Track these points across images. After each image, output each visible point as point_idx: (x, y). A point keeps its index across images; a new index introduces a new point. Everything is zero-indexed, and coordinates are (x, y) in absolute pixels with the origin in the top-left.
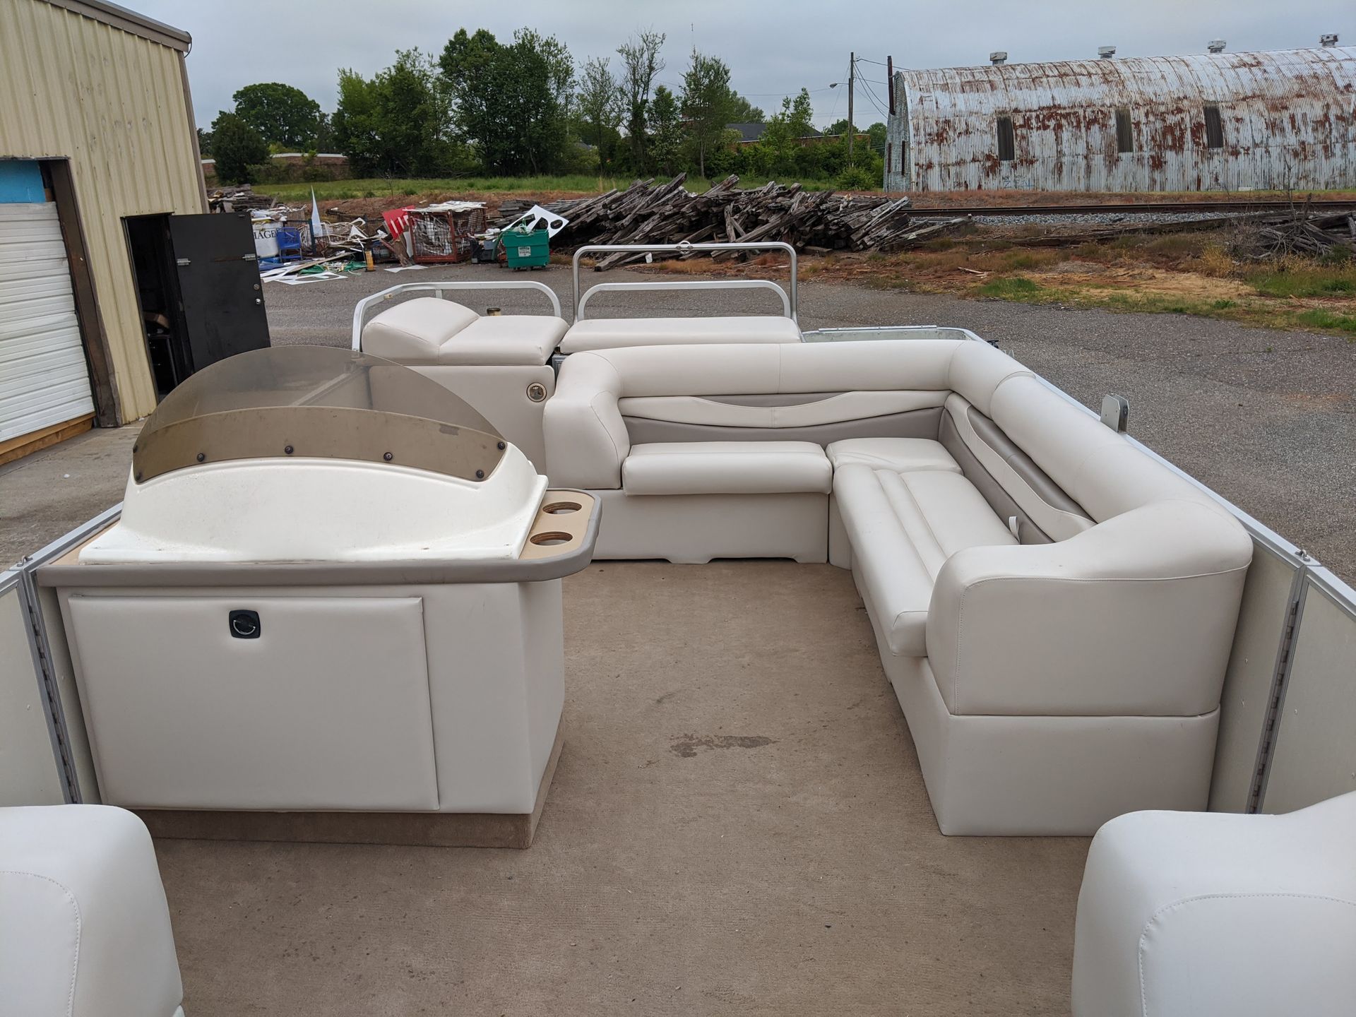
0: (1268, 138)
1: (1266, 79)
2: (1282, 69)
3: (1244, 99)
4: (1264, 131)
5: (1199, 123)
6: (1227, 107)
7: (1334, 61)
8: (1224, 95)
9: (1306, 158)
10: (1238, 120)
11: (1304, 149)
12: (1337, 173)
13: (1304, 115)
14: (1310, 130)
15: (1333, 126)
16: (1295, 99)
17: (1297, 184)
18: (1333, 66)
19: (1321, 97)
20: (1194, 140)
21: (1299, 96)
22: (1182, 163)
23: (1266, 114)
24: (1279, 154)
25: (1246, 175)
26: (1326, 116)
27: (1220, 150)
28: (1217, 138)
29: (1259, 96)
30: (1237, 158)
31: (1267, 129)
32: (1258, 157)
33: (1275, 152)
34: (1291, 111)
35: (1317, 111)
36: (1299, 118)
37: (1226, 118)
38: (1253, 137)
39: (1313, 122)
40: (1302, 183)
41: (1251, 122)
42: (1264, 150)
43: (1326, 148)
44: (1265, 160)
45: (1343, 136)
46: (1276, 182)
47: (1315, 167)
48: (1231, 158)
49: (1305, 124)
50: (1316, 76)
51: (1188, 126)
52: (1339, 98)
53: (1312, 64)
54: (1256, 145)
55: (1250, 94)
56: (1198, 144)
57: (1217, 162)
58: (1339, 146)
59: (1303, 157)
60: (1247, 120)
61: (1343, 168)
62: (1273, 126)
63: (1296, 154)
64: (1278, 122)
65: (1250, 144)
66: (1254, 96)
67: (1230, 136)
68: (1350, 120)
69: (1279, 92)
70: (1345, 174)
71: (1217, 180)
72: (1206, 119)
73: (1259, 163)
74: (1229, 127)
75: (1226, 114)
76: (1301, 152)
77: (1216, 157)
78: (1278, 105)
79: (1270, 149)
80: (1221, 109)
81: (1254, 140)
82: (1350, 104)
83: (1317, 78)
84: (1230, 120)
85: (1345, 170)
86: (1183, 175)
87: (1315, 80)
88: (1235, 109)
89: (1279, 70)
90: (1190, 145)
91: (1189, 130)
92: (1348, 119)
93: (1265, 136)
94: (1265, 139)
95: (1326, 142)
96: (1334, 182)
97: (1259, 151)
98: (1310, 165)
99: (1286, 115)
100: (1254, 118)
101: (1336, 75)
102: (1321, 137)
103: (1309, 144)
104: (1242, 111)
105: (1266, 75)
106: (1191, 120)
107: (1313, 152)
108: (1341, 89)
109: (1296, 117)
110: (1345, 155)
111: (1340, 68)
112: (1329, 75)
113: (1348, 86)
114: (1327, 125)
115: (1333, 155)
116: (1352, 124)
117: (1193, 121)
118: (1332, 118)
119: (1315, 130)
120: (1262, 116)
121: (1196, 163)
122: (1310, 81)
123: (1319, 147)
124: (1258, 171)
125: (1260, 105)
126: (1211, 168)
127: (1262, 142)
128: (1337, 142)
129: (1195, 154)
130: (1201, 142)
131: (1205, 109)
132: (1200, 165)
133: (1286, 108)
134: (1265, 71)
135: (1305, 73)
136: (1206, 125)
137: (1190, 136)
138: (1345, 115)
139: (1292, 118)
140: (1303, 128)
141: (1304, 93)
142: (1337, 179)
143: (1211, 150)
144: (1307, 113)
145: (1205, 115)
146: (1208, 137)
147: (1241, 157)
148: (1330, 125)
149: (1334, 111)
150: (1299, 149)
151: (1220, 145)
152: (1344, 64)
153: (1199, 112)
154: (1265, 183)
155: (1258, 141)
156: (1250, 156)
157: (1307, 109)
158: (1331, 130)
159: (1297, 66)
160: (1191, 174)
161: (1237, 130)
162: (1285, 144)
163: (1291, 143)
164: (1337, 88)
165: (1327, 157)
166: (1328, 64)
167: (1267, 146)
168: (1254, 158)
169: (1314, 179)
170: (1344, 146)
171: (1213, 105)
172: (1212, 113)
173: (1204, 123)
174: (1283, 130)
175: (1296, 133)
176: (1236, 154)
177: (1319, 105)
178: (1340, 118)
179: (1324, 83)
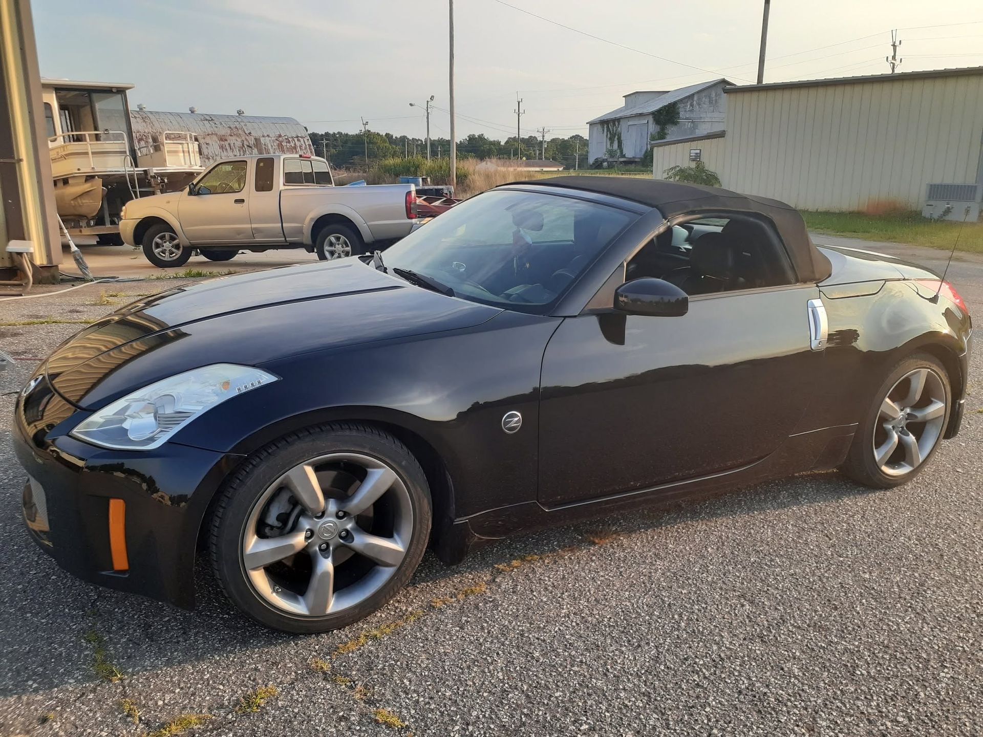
0: (221, 152)
1: (216, 127)
2: (223, 123)
3: (208, 135)
6: (201, 138)
7: (243, 122)
10: (207, 144)
13: (234, 143)
15: (246, 150)
16: (229, 137)
18: (243, 124)
19: (240, 137)
21: (231, 136)
23: (218, 142)
26: (243, 145)
29: (214, 134)
31: (220, 148)
34: (229, 142)
35: (239, 143)
36: (232, 145)
37: (202, 143)
38: (214, 151)
39: (238, 147)
41: (213, 145)
45: (251, 154)
48: (207, 160)
49: (235, 148)
52: (247, 138)
53: (234, 123)
54: (216, 155)
55: (210, 133)
60: (211, 144)
62: (222, 147)
64: (224, 146)
65: (214, 155)
66: (212, 134)
67: (205, 151)
69: (222, 133)
74: (204, 146)
75: (201, 141)
78: (223, 139)
80: (198, 139)
81: (215, 153)
83: (237, 128)
88: (205, 139)
89: (221, 124)
92: (252, 147)
93: (219, 152)
97: (218, 158)
99: (226, 143)
100: (214, 143)
101: (244, 128)
102: (242, 154)
104: (208, 140)
105: (216, 125)
108: (248, 134)
111: (246, 125)
112: (242, 128)
113: (250, 133)
114: (244, 148)
116: (254, 149)
118: (246, 146)
119: (239, 150)
122: (235, 129)
125: (215, 138)
127: (218, 154)
133: (226, 140)
134: (215, 123)
135: (232, 126)
138: (251, 145)
139: (229, 144)
140: (234, 150)
141: (232, 134)
147: (211, 160)
149: (246, 143)
157: (235, 141)
159: (228, 123)
161: (207, 148)
162: (228, 155)
163: (231, 155)
164: (246, 133)
166: (241, 123)
167: (221, 156)
174: (226, 150)
175: (232, 151)
176: (208, 159)
177: (239, 140)
178: (248, 146)
179: (240, 131)
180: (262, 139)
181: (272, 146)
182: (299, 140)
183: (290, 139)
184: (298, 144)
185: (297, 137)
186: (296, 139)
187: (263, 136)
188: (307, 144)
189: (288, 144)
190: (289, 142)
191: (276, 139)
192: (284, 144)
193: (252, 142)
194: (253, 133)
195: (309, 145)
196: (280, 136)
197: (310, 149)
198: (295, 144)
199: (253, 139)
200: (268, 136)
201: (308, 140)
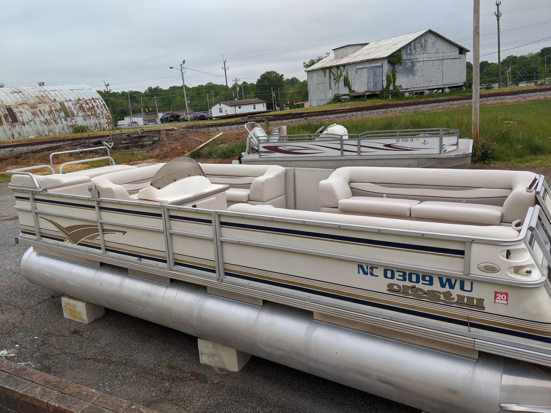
0: (34, 118)
1: (26, 97)
2: (30, 94)
3: (20, 104)
4: (32, 116)
5: (6, 114)
6: (15, 108)
7: (47, 91)
8: (12, 103)
9: (49, 125)
10: (21, 112)
11: (48, 122)
12: (61, 129)
13: (44, 110)
14: (47, 115)
15: (55, 113)
16: (39, 104)
17: (49, 134)
18: (47, 93)
19: (47, 103)
20: (6, 120)
22: (4, 129)
23: (30, 109)
24: (40, 124)
25: (30, 132)
26: (51, 110)
27: (17, 123)
28: (15, 120)
29: (25, 103)
30: (25, 126)
31: (32, 115)
32: (32, 125)
33: (38, 123)
34: (39, 108)
35: (48, 109)
36: (42, 110)
37: (16, 112)
38: (28, 118)
39: (48, 112)
40: (51, 133)
41: (26, 113)
42: (34, 122)
43: (55, 121)
44: (35, 126)
45: (59, 116)
46: (41, 133)
47: (53, 128)
48: (23, 126)
49: (45, 113)
50: (42, 96)
51: (2, 115)
52: (53, 104)
53: (40, 92)
54: (30, 121)
55: (22, 103)
56: (8, 122)
57: (18, 128)
58: (59, 120)
59: (48, 124)
60: (24, 112)
61: (63, 127)
62: (34, 114)
63: (46, 124)
64: (35, 112)
65: (28, 121)
66: (23, 104)
67: (20, 118)
68: (60, 111)
69: (32, 102)
70: (64, 129)
71: (20, 134)
72: (8, 112)
73: (33, 127)
74: (18, 115)
75: (15, 110)
76: (47, 123)
77: (17, 126)
78: (33, 107)
79: (36, 122)
80: (12, 108)
81: (29, 119)
82: (58, 106)
83: (43, 97)
84: (18, 112)
85: (64, 128)
86: (6, 134)
87: (43, 98)
88: (18, 108)
89: (29, 94)
90: (5, 123)
91: (3, 117)
92: (59, 111)
93: (33, 118)
94: (33, 119)
95: (54, 119)
96: (61, 132)
97: (32, 123)
98: (51, 127)
99: (37, 110)
100: (26, 111)
101: (49, 95)
102: (52, 117)
103: (49, 120)
104: (21, 109)
105: (25, 96)
106: (2, 113)
107: (51, 122)
108: (53, 100)
109: (41, 111)
110: (62, 123)
111: (49, 93)
112: (47, 96)
113: (55, 100)
114: (52, 113)
115: (58, 123)
116: (61, 112)
117: (3, 113)
118: (54, 111)
119: (49, 115)
120: (29, 110)
121: (10, 129)
122: (42, 98)
123: (52, 121)
124: (34, 130)
125: (26, 107)
126: (16, 131)
127: (32, 120)
128: (58, 119)
129: (8, 126)
130: (9, 121)
131: (7, 109)
132: (11, 129)
133: (36, 107)
134: (24, 94)
135: (39, 95)
136: (9, 114)
137: (4, 119)
138: (57, 109)
139: (40, 111)
140: (45, 114)
141: (41, 102)
142: (62, 131)
143: (14, 124)
144: (45, 109)
145: (7, 111)
146: (11, 119)
147: (26, 125)
148: (54, 113)
149: (53, 108)
150: (46, 122)
151: (17, 122)
152: (51, 92)
153: (4, 110)
154: (38, 134)
155: (31, 119)
156: (30, 125)
157: (44, 108)
158: (54, 114)
159: (35, 93)
160: (9, 133)
161: (22, 116)
162: (41, 120)
163: (42, 120)
164: (51, 100)
165: (56, 124)
166: (45, 92)
167: (34, 121)
168: (31, 126)
169: (54, 132)
170: (61, 120)
171: (9, 107)
172: (9, 110)
173: (8, 114)
174: (38, 115)
175: (43, 116)
176: (24, 124)
177: (47, 106)
178: (56, 110)
179: (46, 99)
180: (66, 104)
181: (75, 108)
182: (95, 102)
183: (88, 101)
184: (95, 104)
185: (93, 99)
186: (92, 101)
187: (66, 101)
188: (102, 103)
189: (87, 106)
190: (88, 104)
191: (78, 103)
192: (84, 105)
193: (59, 107)
194: (58, 99)
195: (104, 105)
196: (79, 100)
197: (105, 108)
198: (93, 105)
199: (58, 103)
200: (70, 100)
201: (102, 100)
